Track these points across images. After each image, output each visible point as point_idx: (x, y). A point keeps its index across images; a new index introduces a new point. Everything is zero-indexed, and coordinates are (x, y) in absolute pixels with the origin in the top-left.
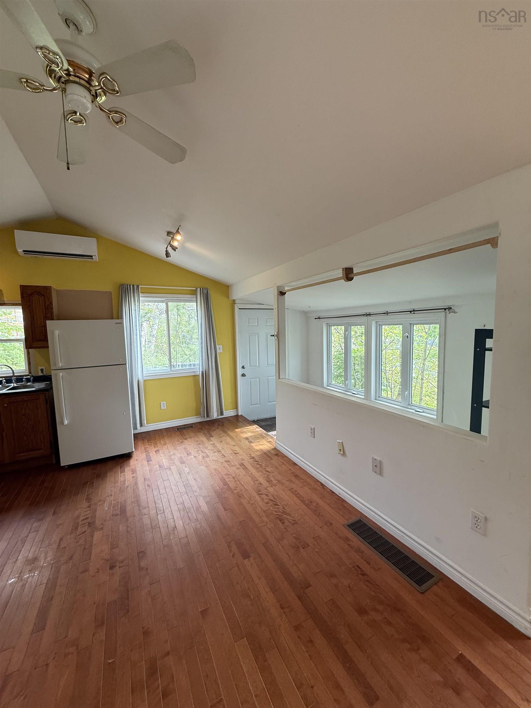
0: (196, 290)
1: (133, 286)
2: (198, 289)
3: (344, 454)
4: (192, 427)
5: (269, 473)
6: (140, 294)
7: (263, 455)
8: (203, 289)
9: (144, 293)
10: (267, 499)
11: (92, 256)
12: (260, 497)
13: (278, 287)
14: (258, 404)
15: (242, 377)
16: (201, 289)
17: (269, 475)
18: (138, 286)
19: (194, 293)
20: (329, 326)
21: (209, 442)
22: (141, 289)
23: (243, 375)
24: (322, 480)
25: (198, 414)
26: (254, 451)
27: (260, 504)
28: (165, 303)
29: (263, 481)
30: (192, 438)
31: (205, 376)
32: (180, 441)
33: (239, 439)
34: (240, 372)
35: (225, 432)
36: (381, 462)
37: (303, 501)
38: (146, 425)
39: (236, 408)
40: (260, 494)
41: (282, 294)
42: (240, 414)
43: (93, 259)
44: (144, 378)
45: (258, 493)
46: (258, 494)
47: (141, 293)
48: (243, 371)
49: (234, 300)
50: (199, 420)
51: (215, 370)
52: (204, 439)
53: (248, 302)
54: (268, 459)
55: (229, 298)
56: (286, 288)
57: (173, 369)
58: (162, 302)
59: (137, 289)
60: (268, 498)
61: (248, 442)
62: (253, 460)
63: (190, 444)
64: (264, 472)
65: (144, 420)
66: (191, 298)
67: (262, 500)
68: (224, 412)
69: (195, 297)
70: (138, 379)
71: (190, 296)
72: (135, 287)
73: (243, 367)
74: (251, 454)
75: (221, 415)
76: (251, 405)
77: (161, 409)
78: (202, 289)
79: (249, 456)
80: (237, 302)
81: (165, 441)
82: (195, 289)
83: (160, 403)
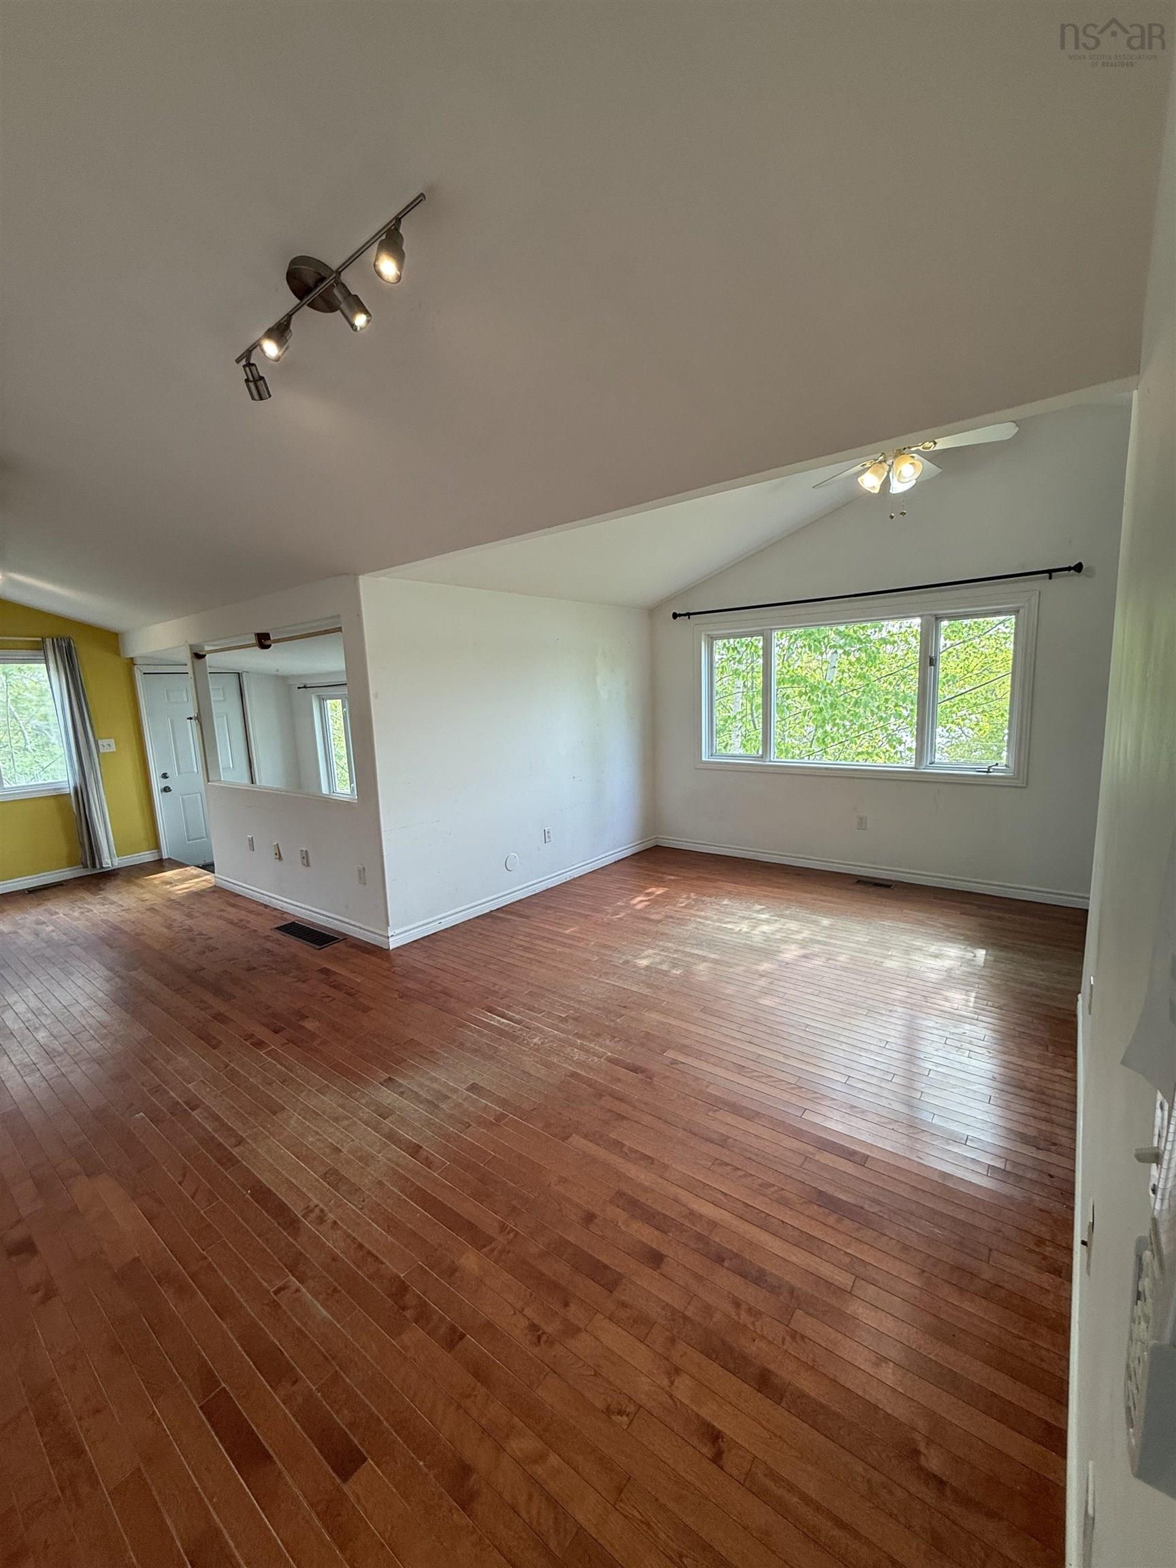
0: (44, 642)
2: (48, 639)
3: (280, 858)
7: (189, 895)
8: (59, 639)
13: (190, 646)
14: (202, 838)
15: (164, 793)
16: (55, 639)
17: (192, 911)
19: (42, 647)
20: (322, 700)
23: (166, 789)
24: (265, 900)
25: (72, 864)
26: (176, 893)
29: (179, 917)
31: (81, 794)
34: (157, 784)
35: (129, 882)
36: (306, 851)
37: (232, 923)
39: (157, 846)
41: (198, 656)
42: (165, 856)
48: (165, 783)
49: (132, 659)
53: (165, 663)
54: (199, 897)
55: (119, 655)
56: (207, 648)
61: (171, 886)
62: (172, 902)
64: (186, 910)
69: (43, 653)
73: (165, 776)
74: (171, 897)
76: (189, 840)
78: (57, 639)
79: (166, 899)
80: (138, 661)
82: (41, 639)
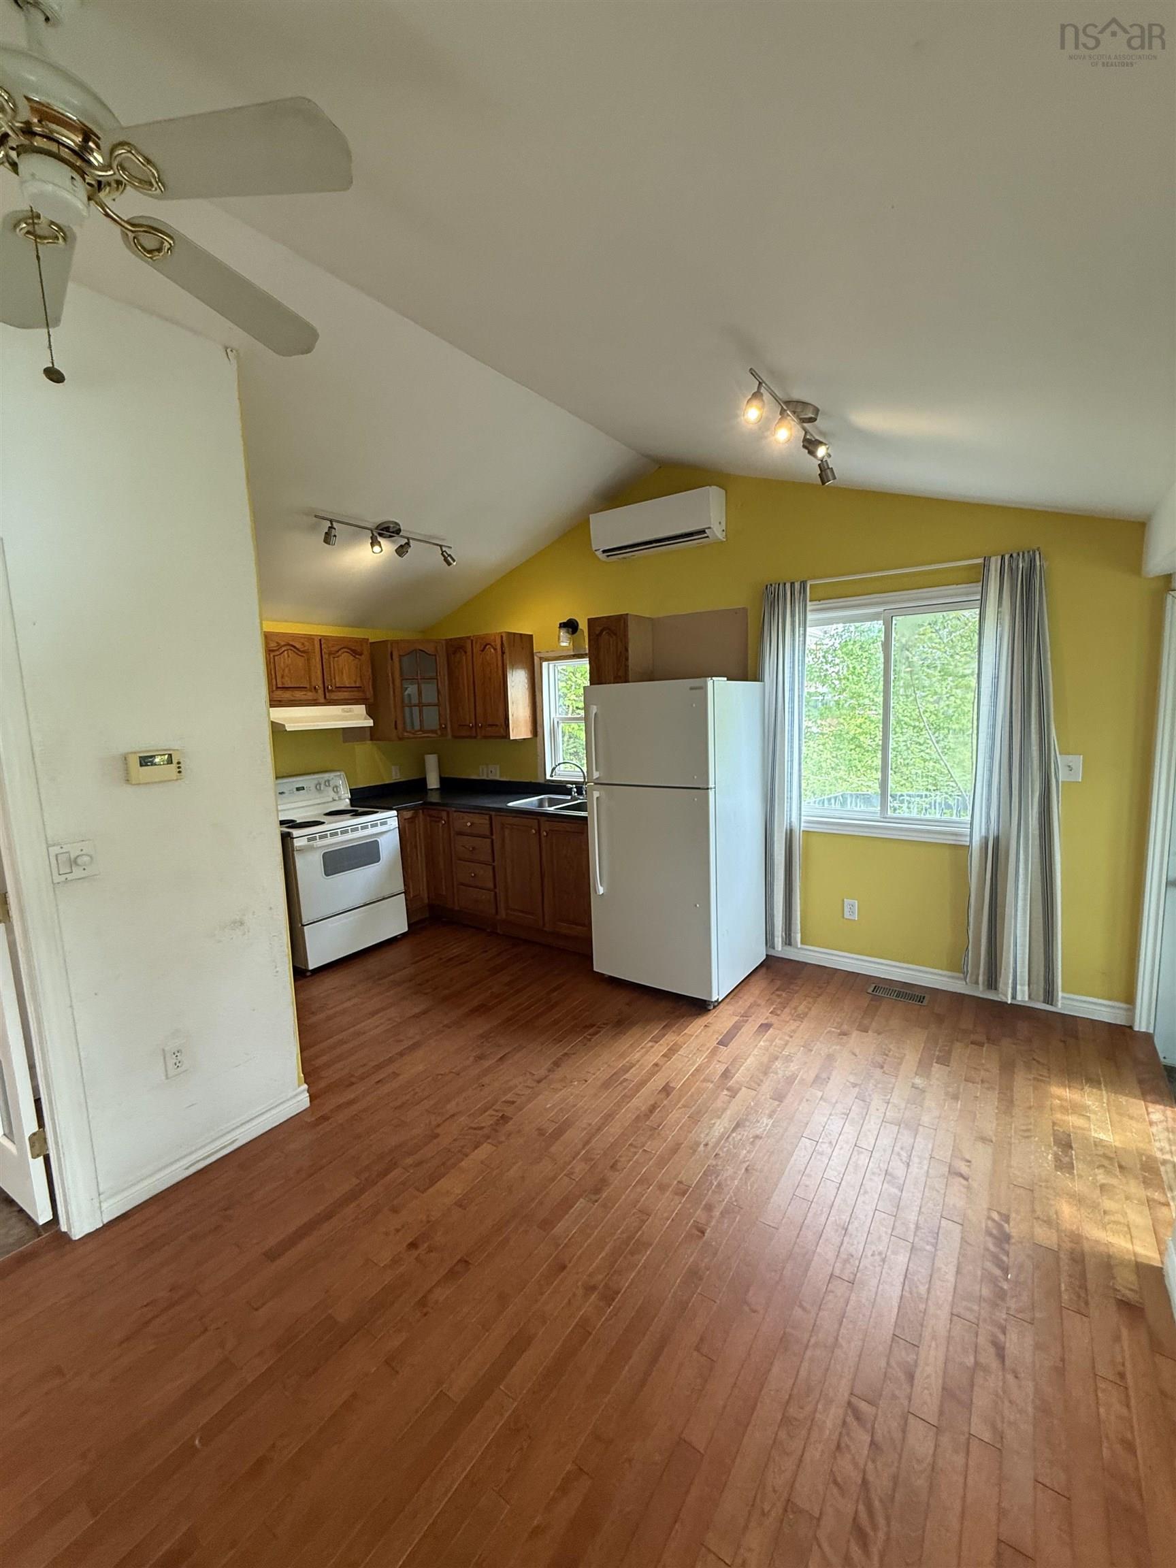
0: (985, 566)
1: (792, 584)
2: (993, 559)
4: (921, 1000)
5: (995, 1364)
6: (808, 603)
7: (1058, 1259)
8: (1015, 555)
9: (819, 601)
10: (855, 1464)
11: (703, 532)
12: (844, 1423)
15: (1171, 890)
16: (1007, 557)
17: (986, 1370)
18: (803, 584)
19: (979, 576)
21: (916, 1074)
22: (810, 593)
25: (957, 966)
26: (1039, 1213)
27: (815, 1453)
28: (881, 622)
29: (929, 1370)
30: (880, 1036)
31: (996, 851)
32: (845, 1027)
33: (1031, 1127)
34: (1160, 866)
35: (1007, 1067)
38: (799, 946)
39: (1128, 997)
40: (858, 1416)
43: (707, 537)
44: (803, 824)
45: (854, 1400)
46: (849, 1403)
47: (810, 601)
49: (1168, 576)
50: (957, 986)
51: (1037, 842)
52: (911, 1057)
54: (1065, 1297)
55: (1139, 573)
57: (890, 813)
58: (875, 617)
59: (800, 593)
60: (870, 1466)
61: (1057, 1158)
62: (992, 1248)
63: (857, 1051)
64: (982, 1340)
65: (796, 933)
66: (967, 594)
67: (838, 1447)
68: (1060, 994)
69: (980, 588)
70: (791, 826)
71: (962, 588)
72: (797, 586)
74: (1013, 1215)
75: (1044, 1002)
77: (843, 917)
78: (1011, 556)
79: (995, 1216)
80: (1175, 583)
81: (810, 1009)
82: (980, 561)
83: (843, 901)
